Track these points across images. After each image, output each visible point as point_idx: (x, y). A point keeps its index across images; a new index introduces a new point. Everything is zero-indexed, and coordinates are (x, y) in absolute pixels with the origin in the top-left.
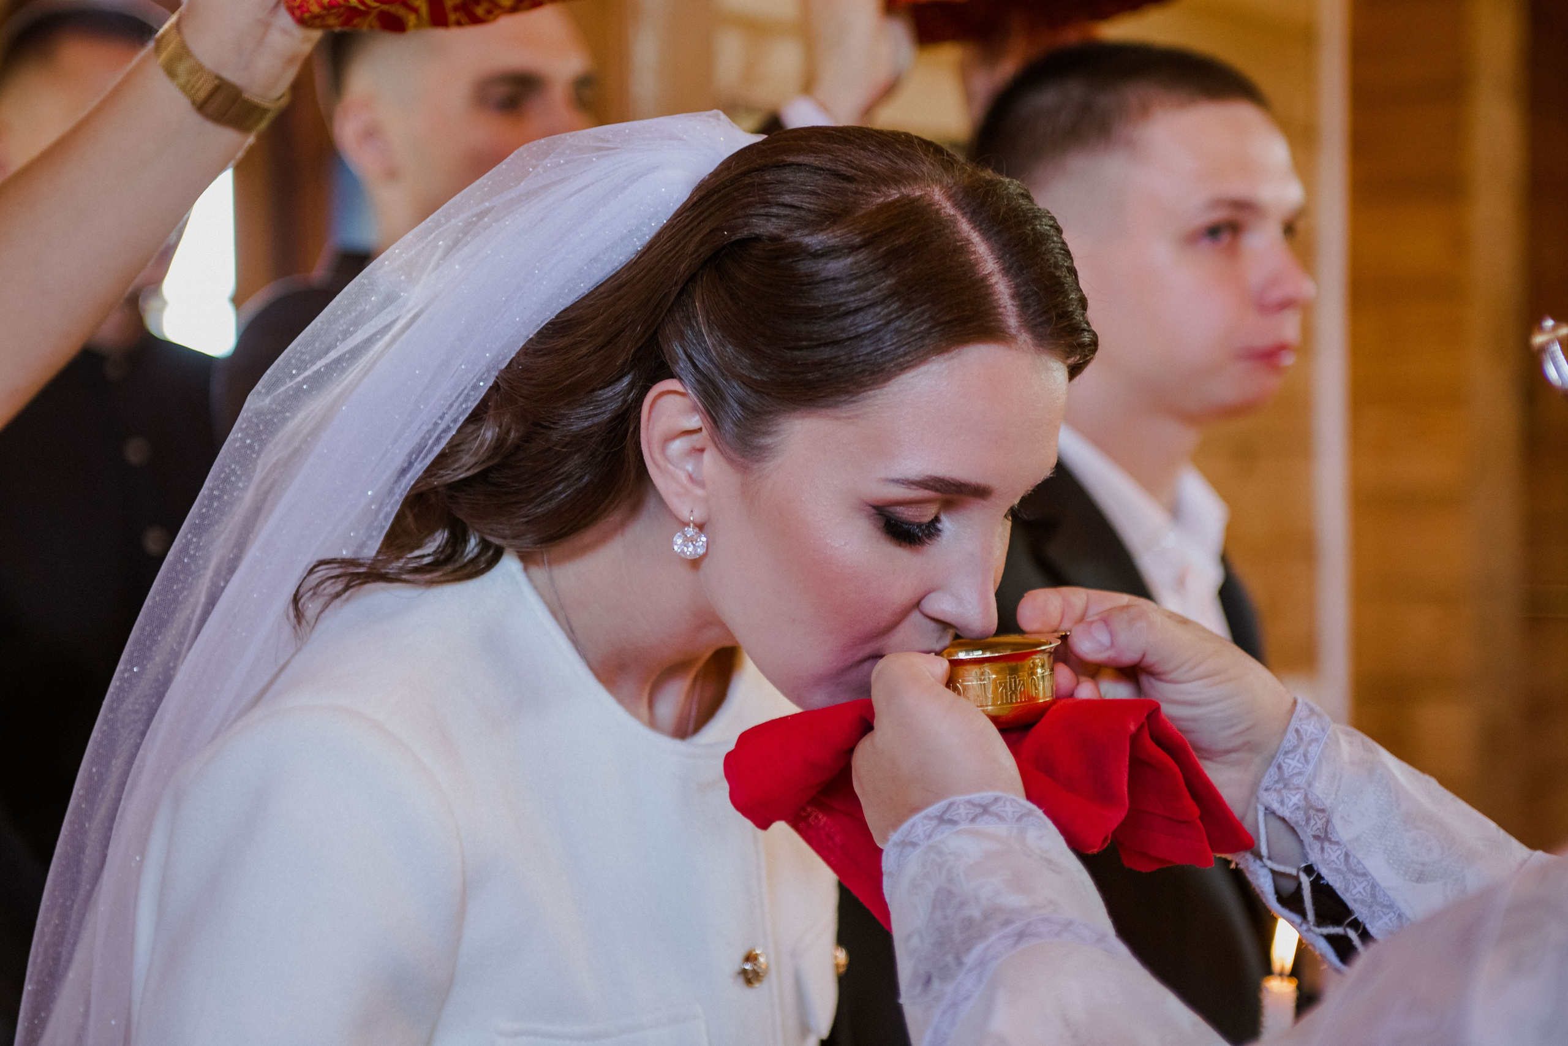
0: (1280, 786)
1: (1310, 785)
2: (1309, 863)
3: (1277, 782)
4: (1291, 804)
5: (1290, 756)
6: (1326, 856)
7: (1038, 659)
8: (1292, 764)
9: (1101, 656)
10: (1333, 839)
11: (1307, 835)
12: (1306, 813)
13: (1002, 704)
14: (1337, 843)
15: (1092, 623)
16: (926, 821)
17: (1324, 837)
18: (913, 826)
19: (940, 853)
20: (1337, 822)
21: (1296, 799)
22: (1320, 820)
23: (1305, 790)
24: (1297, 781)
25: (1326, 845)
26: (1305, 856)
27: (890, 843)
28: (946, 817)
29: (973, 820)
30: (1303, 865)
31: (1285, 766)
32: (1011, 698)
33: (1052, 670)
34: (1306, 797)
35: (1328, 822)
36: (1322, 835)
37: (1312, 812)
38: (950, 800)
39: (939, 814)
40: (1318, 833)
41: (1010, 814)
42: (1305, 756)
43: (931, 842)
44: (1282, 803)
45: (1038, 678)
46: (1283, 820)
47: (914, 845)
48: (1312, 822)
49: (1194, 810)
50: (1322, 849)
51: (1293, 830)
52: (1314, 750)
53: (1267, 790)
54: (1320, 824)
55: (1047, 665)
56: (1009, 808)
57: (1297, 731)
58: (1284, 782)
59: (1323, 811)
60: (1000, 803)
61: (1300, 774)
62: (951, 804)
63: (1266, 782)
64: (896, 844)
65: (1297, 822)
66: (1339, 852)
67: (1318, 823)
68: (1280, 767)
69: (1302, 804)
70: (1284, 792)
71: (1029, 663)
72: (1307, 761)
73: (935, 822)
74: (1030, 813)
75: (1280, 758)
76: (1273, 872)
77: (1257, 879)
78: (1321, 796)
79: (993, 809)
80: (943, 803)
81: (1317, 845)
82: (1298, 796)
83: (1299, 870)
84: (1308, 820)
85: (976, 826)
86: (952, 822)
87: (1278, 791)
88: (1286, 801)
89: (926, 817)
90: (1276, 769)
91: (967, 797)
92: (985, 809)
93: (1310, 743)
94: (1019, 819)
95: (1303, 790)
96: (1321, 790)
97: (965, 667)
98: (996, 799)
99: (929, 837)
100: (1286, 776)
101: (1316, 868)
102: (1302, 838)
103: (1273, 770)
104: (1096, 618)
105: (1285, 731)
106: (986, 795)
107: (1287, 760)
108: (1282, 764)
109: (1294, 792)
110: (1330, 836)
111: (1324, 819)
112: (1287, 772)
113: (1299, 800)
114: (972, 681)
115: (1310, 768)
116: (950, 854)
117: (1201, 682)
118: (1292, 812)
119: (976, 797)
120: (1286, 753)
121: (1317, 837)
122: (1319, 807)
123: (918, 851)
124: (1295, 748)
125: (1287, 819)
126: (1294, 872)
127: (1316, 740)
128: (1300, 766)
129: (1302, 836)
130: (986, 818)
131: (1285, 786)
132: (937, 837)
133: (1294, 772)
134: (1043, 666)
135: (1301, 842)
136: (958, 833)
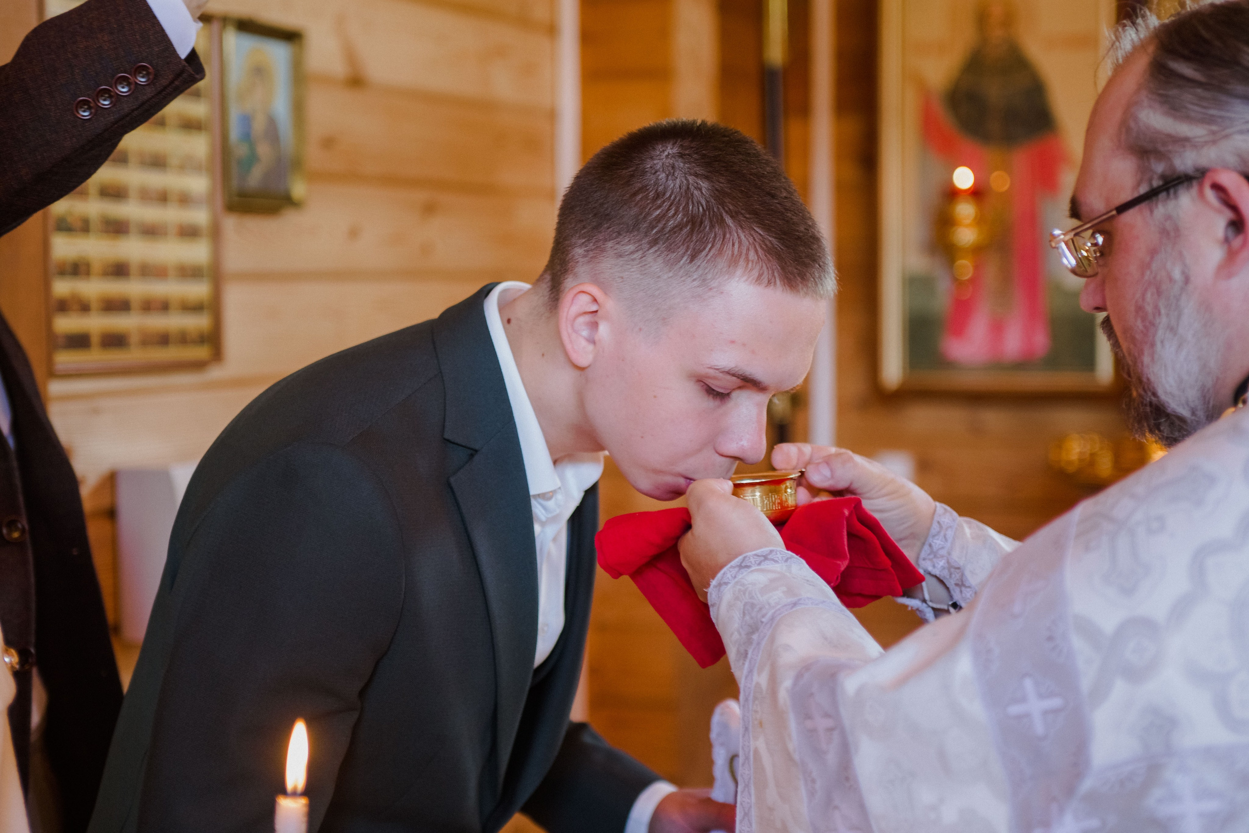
0: (931, 556)
1: (949, 554)
2: (954, 601)
3: (929, 554)
4: (939, 566)
5: (937, 537)
6: (964, 595)
7: (788, 483)
8: (937, 542)
9: (826, 484)
10: (967, 585)
11: (951, 584)
12: (949, 570)
13: (767, 510)
14: (969, 587)
15: (818, 464)
16: (731, 570)
17: (961, 584)
18: (724, 574)
19: (743, 585)
20: (967, 573)
21: (942, 563)
22: (958, 573)
23: (947, 558)
24: (943, 552)
25: (963, 589)
26: (951, 597)
27: (712, 586)
28: (743, 564)
29: (759, 564)
30: (950, 603)
31: (933, 544)
32: (772, 507)
33: (796, 491)
34: (948, 562)
35: (963, 575)
36: (960, 583)
37: (952, 570)
38: (744, 555)
39: (739, 564)
40: (957, 582)
41: (780, 558)
42: (945, 536)
43: (736, 580)
44: (934, 566)
45: (788, 494)
46: (936, 577)
47: (726, 584)
48: (953, 576)
49: (887, 562)
50: (961, 592)
51: (941, 582)
52: (950, 533)
53: (924, 559)
54: (958, 576)
55: (793, 488)
56: (779, 556)
57: (939, 522)
58: (934, 554)
59: (959, 568)
60: (774, 553)
61: (943, 548)
62: (745, 557)
63: (923, 554)
64: (715, 587)
65: (944, 577)
66: (971, 592)
67: (956, 576)
68: (930, 545)
69: (946, 565)
70: (935, 560)
71: (783, 486)
72: (946, 540)
73: (737, 569)
74: (791, 557)
75: (930, 540)
76: (934, 609)
77: (925, 615)
78: (957, 559)
79: (770, 557)
80: (740, 558)
81: (957, 590)
82: (943, 561)
83: (948, 605)
84: (951, 574)
85: (762, 567)
86: (748, 567)
87: (931, 560)
88: (936, 565)
89: (732, 567)
90: (928, 547)
91: (754, 553)
92: (766, 558)
93: (947, 529)
94: (786, 561)
95: (945, 558)
96: (957, 557)
97: (744, 488)
98: (771, 551)
99: (735, 577)
100: (935, 549)
101: (958, 604)
102: (948, 586)
103: (926, 547)
104: (820, 461)
105: (931, 524)
106: (766, 550)
107: (935, 541)
108: (932, 543)
109: (940, 559)
110: (964, 583)
111: (960, 574)
112: (935, 548)
113: (944, 564)
114: (748, 496)
115: (948, 545)
116: (749, 584)
117: (885, 498)
118: (940, 571)
119: (758, 552)
120: (934, 536)
121: (957, 585)
122: (956, 566)
123: (729, 586)
124: (939, 533)
125: (938, 576)
126: (945, 607)
127: (951, 527)
128: (942, 543)
129: (948, 585)
130: (767, 562)
131: (935, 556)
132: (740, 576)
133: (940, 547)
134: (791, 488)
135: (947, 588)
136: (752, 571)
